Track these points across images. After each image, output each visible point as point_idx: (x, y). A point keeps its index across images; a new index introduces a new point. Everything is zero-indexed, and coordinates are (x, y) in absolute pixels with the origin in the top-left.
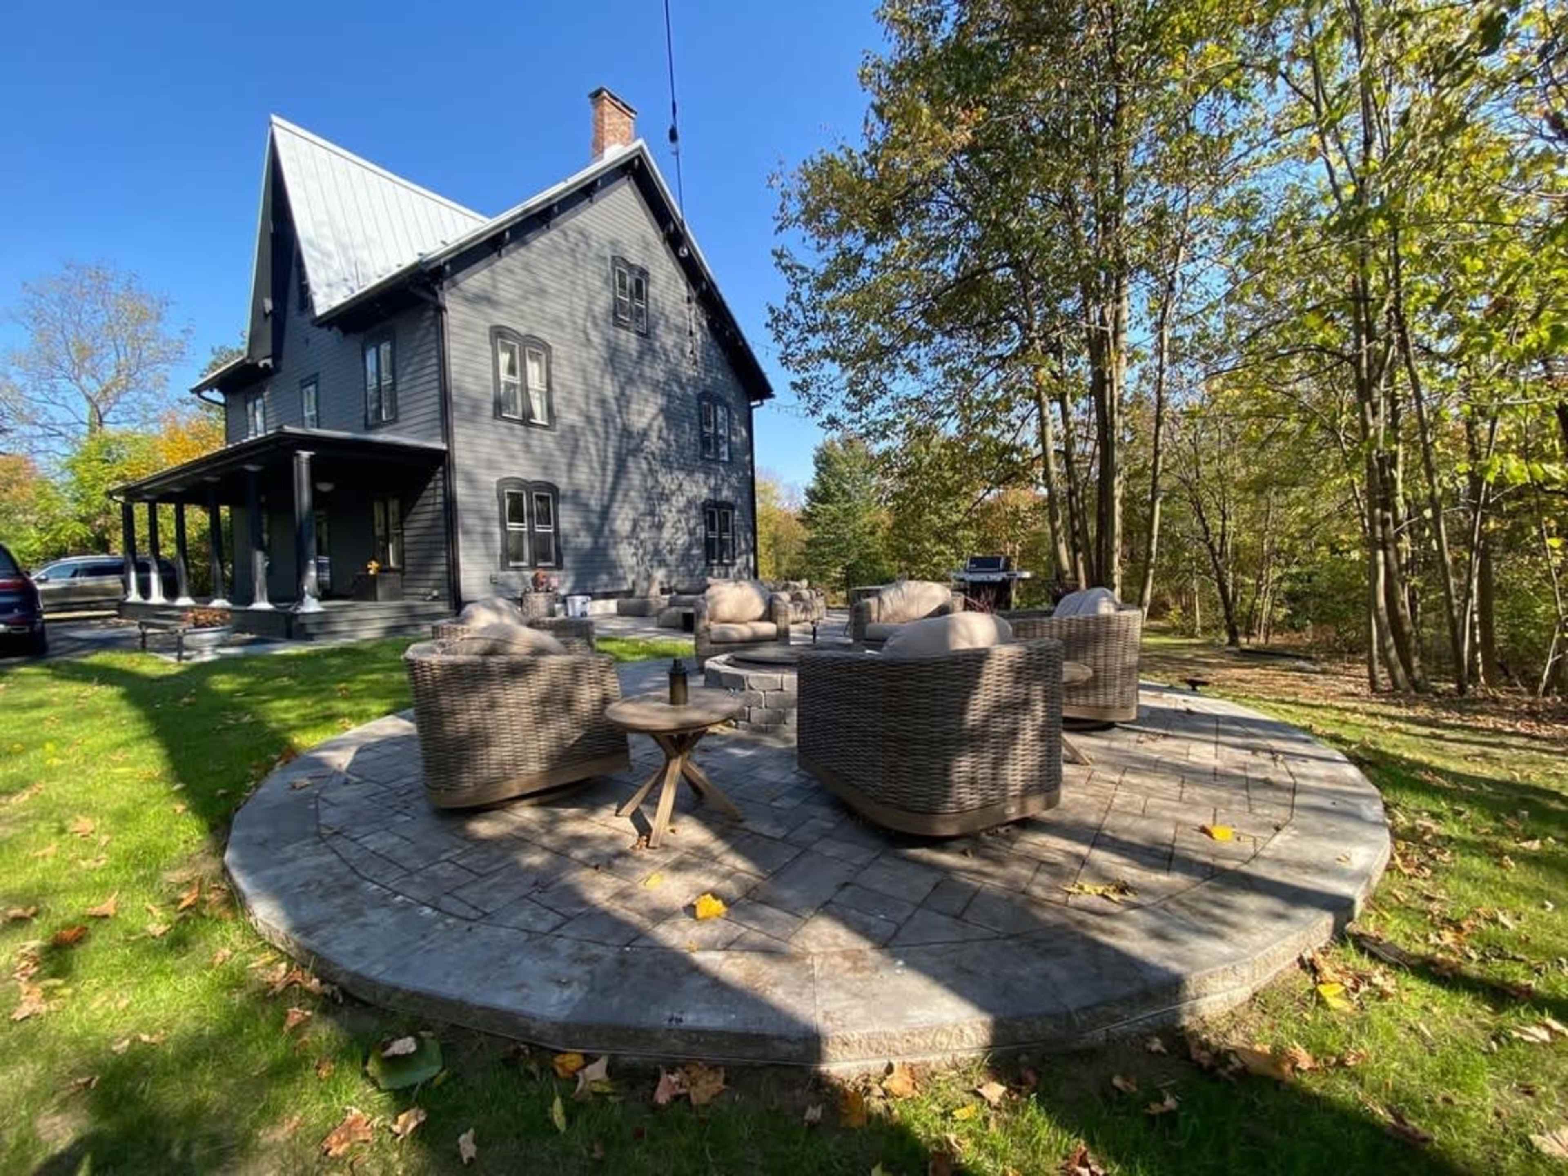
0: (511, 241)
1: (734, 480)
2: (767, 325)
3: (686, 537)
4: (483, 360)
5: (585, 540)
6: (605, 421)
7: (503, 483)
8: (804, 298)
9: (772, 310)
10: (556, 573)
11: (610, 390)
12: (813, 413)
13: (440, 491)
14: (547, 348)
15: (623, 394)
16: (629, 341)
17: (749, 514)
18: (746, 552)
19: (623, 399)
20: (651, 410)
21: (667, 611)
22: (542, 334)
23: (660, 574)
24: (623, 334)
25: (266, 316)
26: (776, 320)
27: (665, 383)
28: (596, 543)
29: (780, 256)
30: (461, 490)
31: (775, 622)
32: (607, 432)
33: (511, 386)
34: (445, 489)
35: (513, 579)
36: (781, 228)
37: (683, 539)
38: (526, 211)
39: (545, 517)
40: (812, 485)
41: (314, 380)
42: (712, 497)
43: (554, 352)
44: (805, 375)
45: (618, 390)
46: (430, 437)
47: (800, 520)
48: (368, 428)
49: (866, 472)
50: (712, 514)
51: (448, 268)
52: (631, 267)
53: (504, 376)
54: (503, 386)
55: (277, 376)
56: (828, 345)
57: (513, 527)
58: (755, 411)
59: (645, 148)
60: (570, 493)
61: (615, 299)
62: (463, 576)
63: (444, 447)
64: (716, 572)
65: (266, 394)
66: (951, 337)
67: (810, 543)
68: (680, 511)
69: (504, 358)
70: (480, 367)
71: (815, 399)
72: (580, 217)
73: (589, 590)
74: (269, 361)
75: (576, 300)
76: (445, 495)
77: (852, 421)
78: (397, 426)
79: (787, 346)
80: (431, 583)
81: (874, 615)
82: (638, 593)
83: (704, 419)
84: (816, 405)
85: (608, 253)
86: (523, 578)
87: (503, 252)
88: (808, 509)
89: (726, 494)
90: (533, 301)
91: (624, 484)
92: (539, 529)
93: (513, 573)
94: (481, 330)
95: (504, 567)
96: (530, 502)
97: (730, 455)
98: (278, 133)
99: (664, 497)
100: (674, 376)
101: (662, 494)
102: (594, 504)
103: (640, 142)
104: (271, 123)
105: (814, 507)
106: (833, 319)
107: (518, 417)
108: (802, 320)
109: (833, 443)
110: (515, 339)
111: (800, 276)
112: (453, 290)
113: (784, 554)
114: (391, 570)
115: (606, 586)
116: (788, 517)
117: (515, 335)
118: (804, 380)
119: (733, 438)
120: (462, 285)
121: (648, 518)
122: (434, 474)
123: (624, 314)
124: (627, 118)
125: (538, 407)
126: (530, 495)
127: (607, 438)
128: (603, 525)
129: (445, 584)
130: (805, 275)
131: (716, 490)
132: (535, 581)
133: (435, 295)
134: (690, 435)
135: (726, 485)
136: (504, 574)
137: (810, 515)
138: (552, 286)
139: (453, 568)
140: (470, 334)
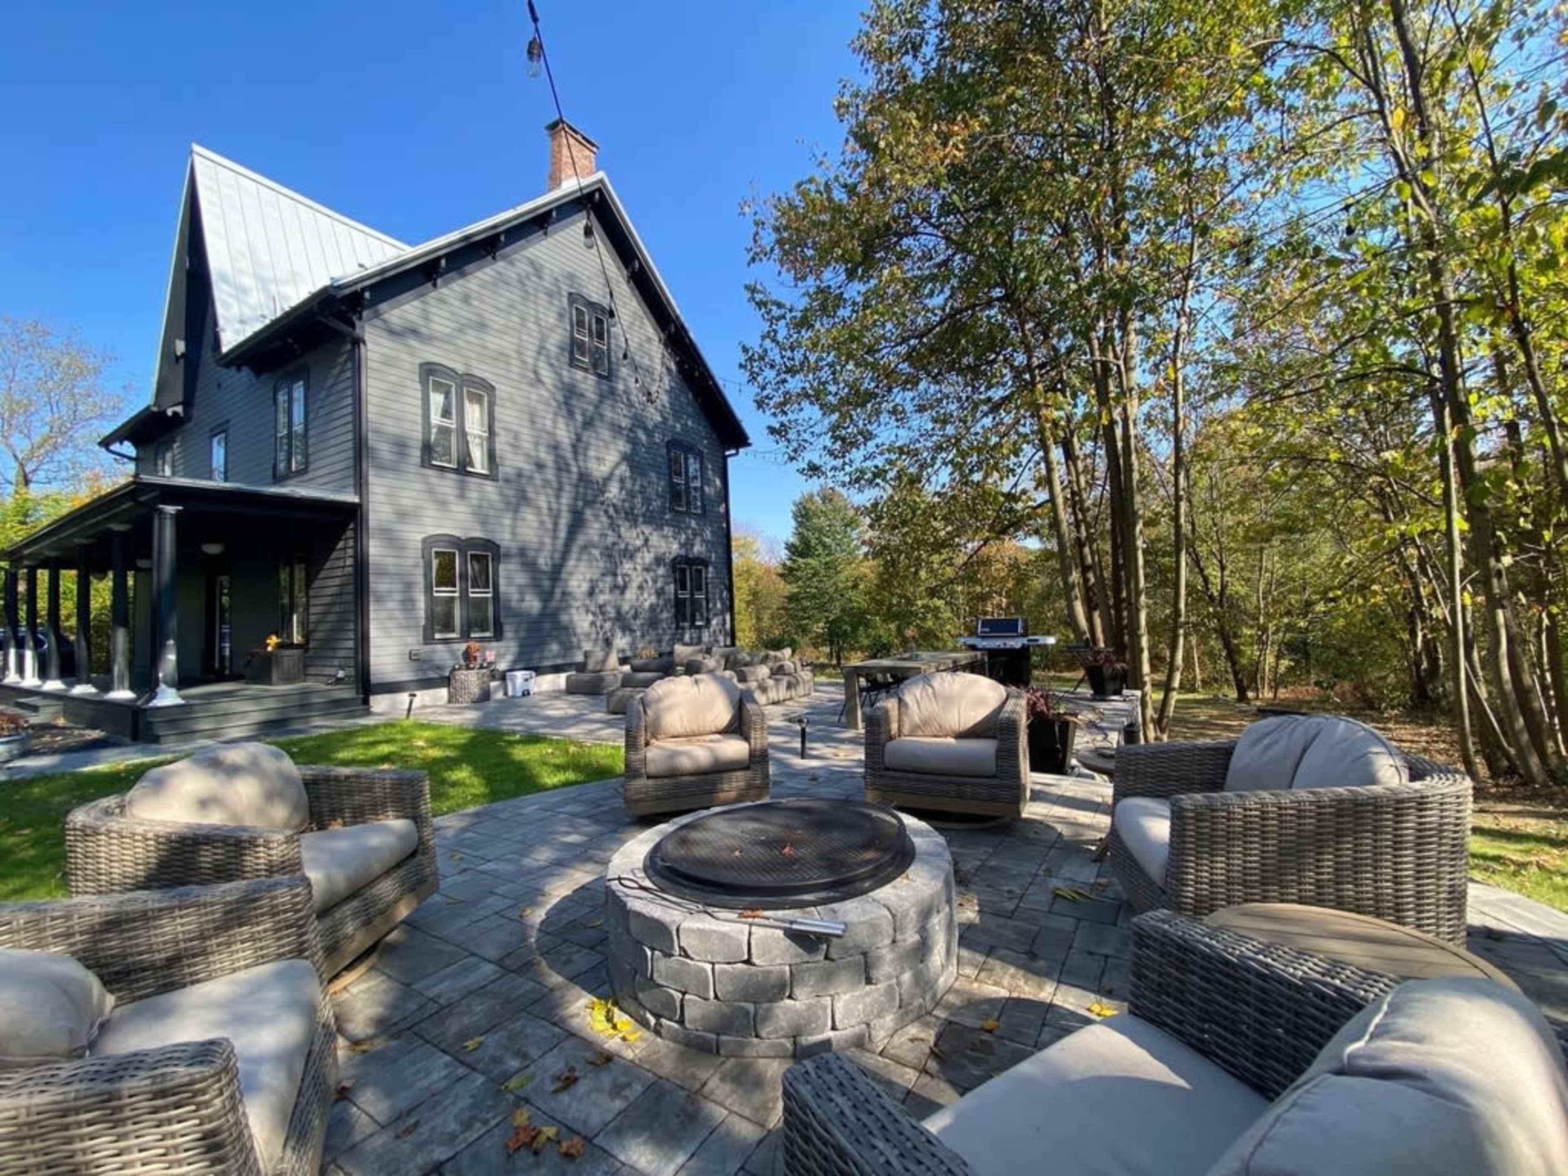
0: (448, 270)
1: (708, 534)
2: (741, 366)
3: (653, 599)
4: (410, 400)
5: (533, 604)
6: (559, 469)
7: (428, 542)
8: (780, 337)
9: (745, 350)
10: (494, 644)
11: (564, 435)
12: (792, 459)
13: (350, 552)
14: (491, 389)
15: (579, 439)
16: (587, 383)
17: (725, 571)
18: (722, 613)
19: (577, 446)
20: (612, 457)
21: (620, 693)
22: (481, 371)
23: (621, 642)
24: (579, 375)
25: (177, 359)
26: (751, 359)
27: (630, 430)
28: (545, 607)
29: (752, 290)
30: (375, 549)
31: (747, 739)
32: (560, 483)
33: (444, 431)
34: (355, 548)
35: (440, 653)
36: (753, 260)
37: (649, 599)
38: (467, 238)
39: (482, 579)
40: (792, 540)
41: (221, 429)
42: (683, 552)
43: (497, 392)
44: (784, 419)
45: (573, 436)
46: (341, 489)
47: (782, 575)
48: (278, 479)
49: (846, 526)
50: (683, 571)
51: (367, 295)
52: (591, 305)
53: (436, 419)
54: (434, 430)
55: (189, 426)
56: (807, 385)
57: (442, 593)
58: (729, 460)
59: (606, 180)
60: (514, 551)
61: (572, 338)
62: (373, 651)
63: (357, 500)
64: (687, 637)
65: (175, 445)
66: (938, 383)
67: (793, 598)
68: (647, 569)
69: (437, 399)
70: (407, 408)
71: (795, 444)
72: (531, 250)
73: (534, 663)
74: (179, 409)
75: (525, 337)
76: (355, 557)
77: (834, 468)
78: (306, 477)
79: (763, 388)
80: (336, 662)
81: (894, 727)
82: (590, 666)
83: (673, 468)
84: (795, 451)
85: (565, 289)
86: (453, 653)
87: (439, 281)
88: (788, 563)
89: (698, 549)
90: (471, 336)
91: (581, 540)
92: (475, 594)
93: (440, 647)
94: (407, 366)
95: (428, 639)
96: (464, 563)
97: (703, 506)
98: (198, 162)
99: (629, 554)
100: (638, 422)
101: (626, 550)
102: (544, 562)
103: (601, 175)
104: (191, 152)
105: (794, 561)
106: (812, 358)
107: (454, 466)
108: (778, 360)
109: (812, 496)
110: (452, 378)
111: (776, 311)
112: (376, 322)
113: (764, 608)
114: (292, 646)
115: (555, 657)
116: (768, 571)
117: (451, 373)
118: (782, 425)
119: (706, 489)
120: (386, 316)
121: (609, 579)
122: (344, 532)
123: (583, 355)
124: (587, 152)
125: (478, 455)
126: (463, 556)
127: (560, 489)
128: (553, 587)
129: (352, 662)
130: (783, 311)
131: (688, 544)
132: (468, 656)
133: (353, 326)
134: (657, 485)
135: (698, 539)
136: (427, 648)
137: (791, 570)
138: (497, 321)
139: (363, 641)
140: (394, 371)
